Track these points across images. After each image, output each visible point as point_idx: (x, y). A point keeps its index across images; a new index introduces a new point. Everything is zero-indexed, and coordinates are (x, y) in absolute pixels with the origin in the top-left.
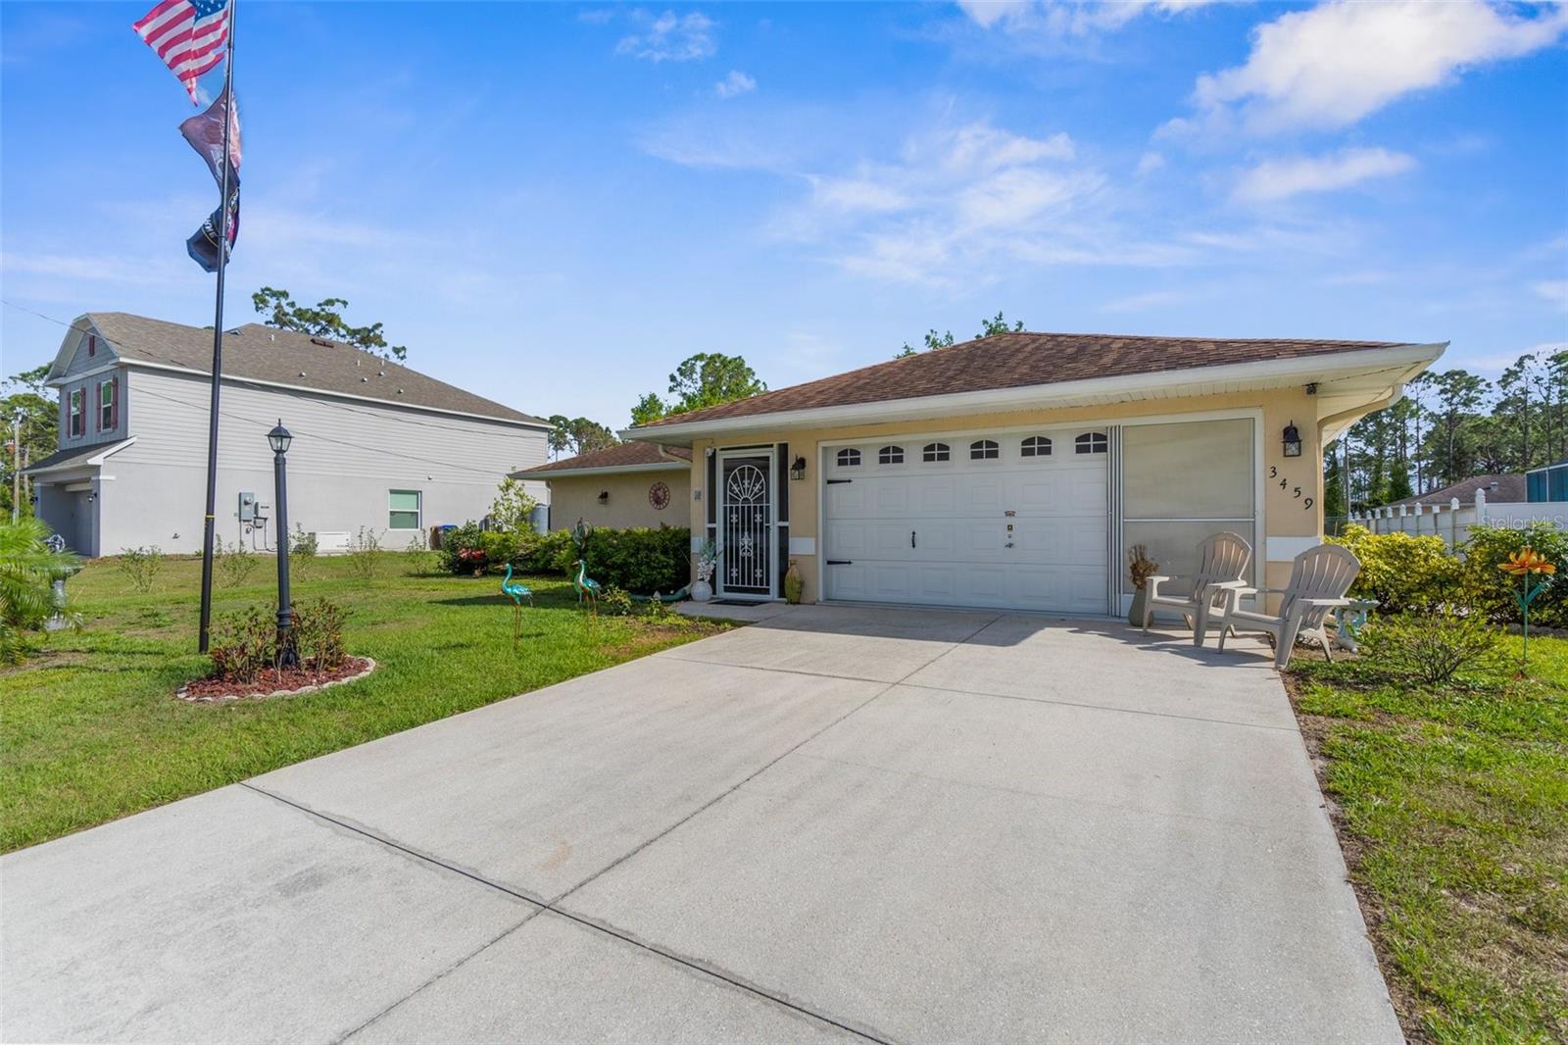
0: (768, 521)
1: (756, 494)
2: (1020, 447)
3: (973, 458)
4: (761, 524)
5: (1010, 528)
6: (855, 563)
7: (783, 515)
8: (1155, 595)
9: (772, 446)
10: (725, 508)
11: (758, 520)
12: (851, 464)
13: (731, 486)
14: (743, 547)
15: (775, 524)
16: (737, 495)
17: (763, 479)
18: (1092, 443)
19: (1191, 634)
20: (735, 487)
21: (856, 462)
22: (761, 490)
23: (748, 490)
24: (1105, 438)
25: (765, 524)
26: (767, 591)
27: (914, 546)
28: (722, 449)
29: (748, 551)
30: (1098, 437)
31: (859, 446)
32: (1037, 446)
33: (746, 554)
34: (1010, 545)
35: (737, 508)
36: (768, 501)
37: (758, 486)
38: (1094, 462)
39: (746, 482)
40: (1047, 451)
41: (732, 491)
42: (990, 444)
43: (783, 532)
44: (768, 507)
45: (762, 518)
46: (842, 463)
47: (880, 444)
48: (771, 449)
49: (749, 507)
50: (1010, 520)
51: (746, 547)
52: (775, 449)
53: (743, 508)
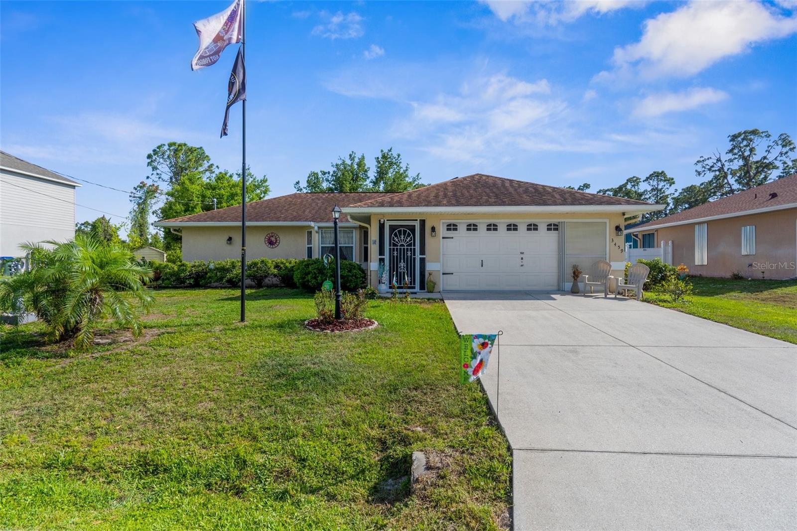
0: (414, 255)
1: (408, 242)
2: (526, 227)
3: (507, 230)
4: (411, 256)
5: (522, 259)
6: (454, 274)
7: (423, 252)
8: (587, 282)
9: (417, 220)
10: (390, 249)
11: (409, 254)
12: (453, 230)
13: (393, 238)
14: (400, 267)
15: (418, 256)
16: (397, 242)
17: (412, 235)
18: (553, 227)
19: (604, 294)
20: (396, 239)
21: (456, 229)
22: (410, 241)
23: (402, 241)
24: (557, 226)
25: (413, 257)
26: (414, 288)
27: (482, 266)
28: (387, 220)
29: (403, 269)
30: (555, 225)
31: (457, 223)
32: (533, 227)
33: (402, 271)
34: (522, 266)
35: (397, 249)
36: (414, 246)
37: (409, 239)
38: (553, 234)
39: (402, 236)
40: (536, 229)
41: (394, 241)
42: (515, 225)
43: (423, 261)
44: (414, 249)
45: (411, 254)
46: (448, 229)
47: (467, 223)
48: (416, 222)
49: (404, 249)
50: (522, 256)
51: (402, 267)
52: (418, 221)
53: (400, 249)
